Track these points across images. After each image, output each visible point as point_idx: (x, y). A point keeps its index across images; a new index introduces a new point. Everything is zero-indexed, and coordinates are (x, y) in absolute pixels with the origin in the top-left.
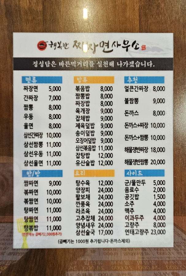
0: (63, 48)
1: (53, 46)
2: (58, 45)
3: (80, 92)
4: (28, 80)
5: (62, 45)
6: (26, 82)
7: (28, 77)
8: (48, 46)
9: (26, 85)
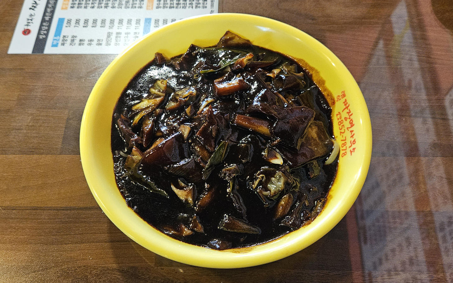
0: (33, 17)
1: (29, 24)
2: (30, 21)
3: (76, 6)
4: (56, 43)
5: (30, 18)
6: (57, 44)
7: (53, 42)
8: (29, 28)
9: (60, 44)
